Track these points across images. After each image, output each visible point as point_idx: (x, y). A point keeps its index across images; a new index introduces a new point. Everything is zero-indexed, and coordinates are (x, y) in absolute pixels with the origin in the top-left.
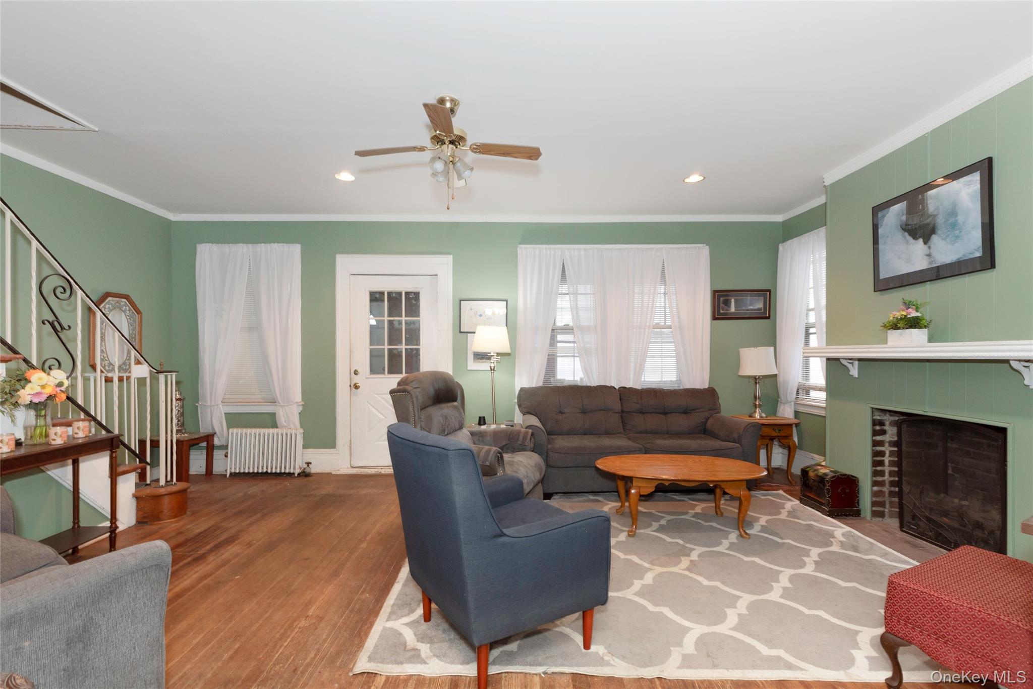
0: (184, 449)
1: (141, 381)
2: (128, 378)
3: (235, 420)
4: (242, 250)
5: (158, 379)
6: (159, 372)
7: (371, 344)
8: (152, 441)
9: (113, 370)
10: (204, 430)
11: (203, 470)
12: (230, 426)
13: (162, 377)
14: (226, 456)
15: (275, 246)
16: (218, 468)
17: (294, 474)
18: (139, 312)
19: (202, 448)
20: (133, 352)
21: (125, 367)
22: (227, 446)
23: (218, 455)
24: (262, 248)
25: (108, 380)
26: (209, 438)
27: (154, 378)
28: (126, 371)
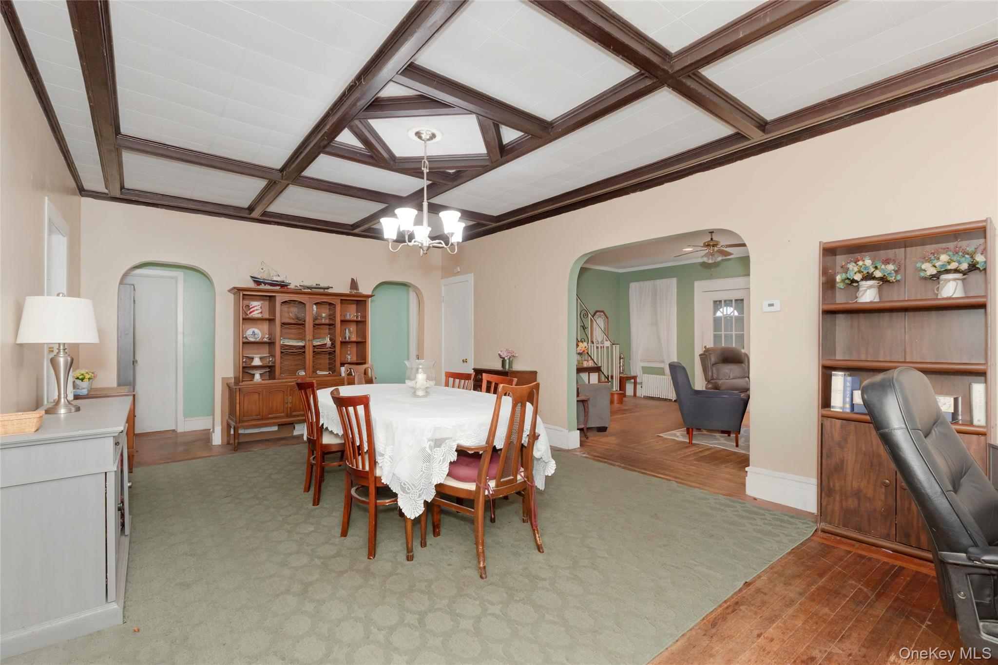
0: (623, 382)
1: (607, 347)
2: (603, 346)
3: (647, 370)
4: (648, 284)
5: (613, 347)
6: (613, 344)
7: (715, 331)
8: (611, 376)
9: (599, 343)
10: (633, 374)
11: (632, 394)
12: (644, 373)
13: (614, 346)
14: (642, 387)
15: (663, 280)
16: (638, 394)
17: (672, 400)
18: (607, 318)
19: (631, 383)
20: (605, 336)
21: (602, 342)
22: (642, 383)
23: (638, 386)
24: (658, 282)
25: (597, 348)
26: (635, 378)
27: (612, 347)
28: (603, 344)
